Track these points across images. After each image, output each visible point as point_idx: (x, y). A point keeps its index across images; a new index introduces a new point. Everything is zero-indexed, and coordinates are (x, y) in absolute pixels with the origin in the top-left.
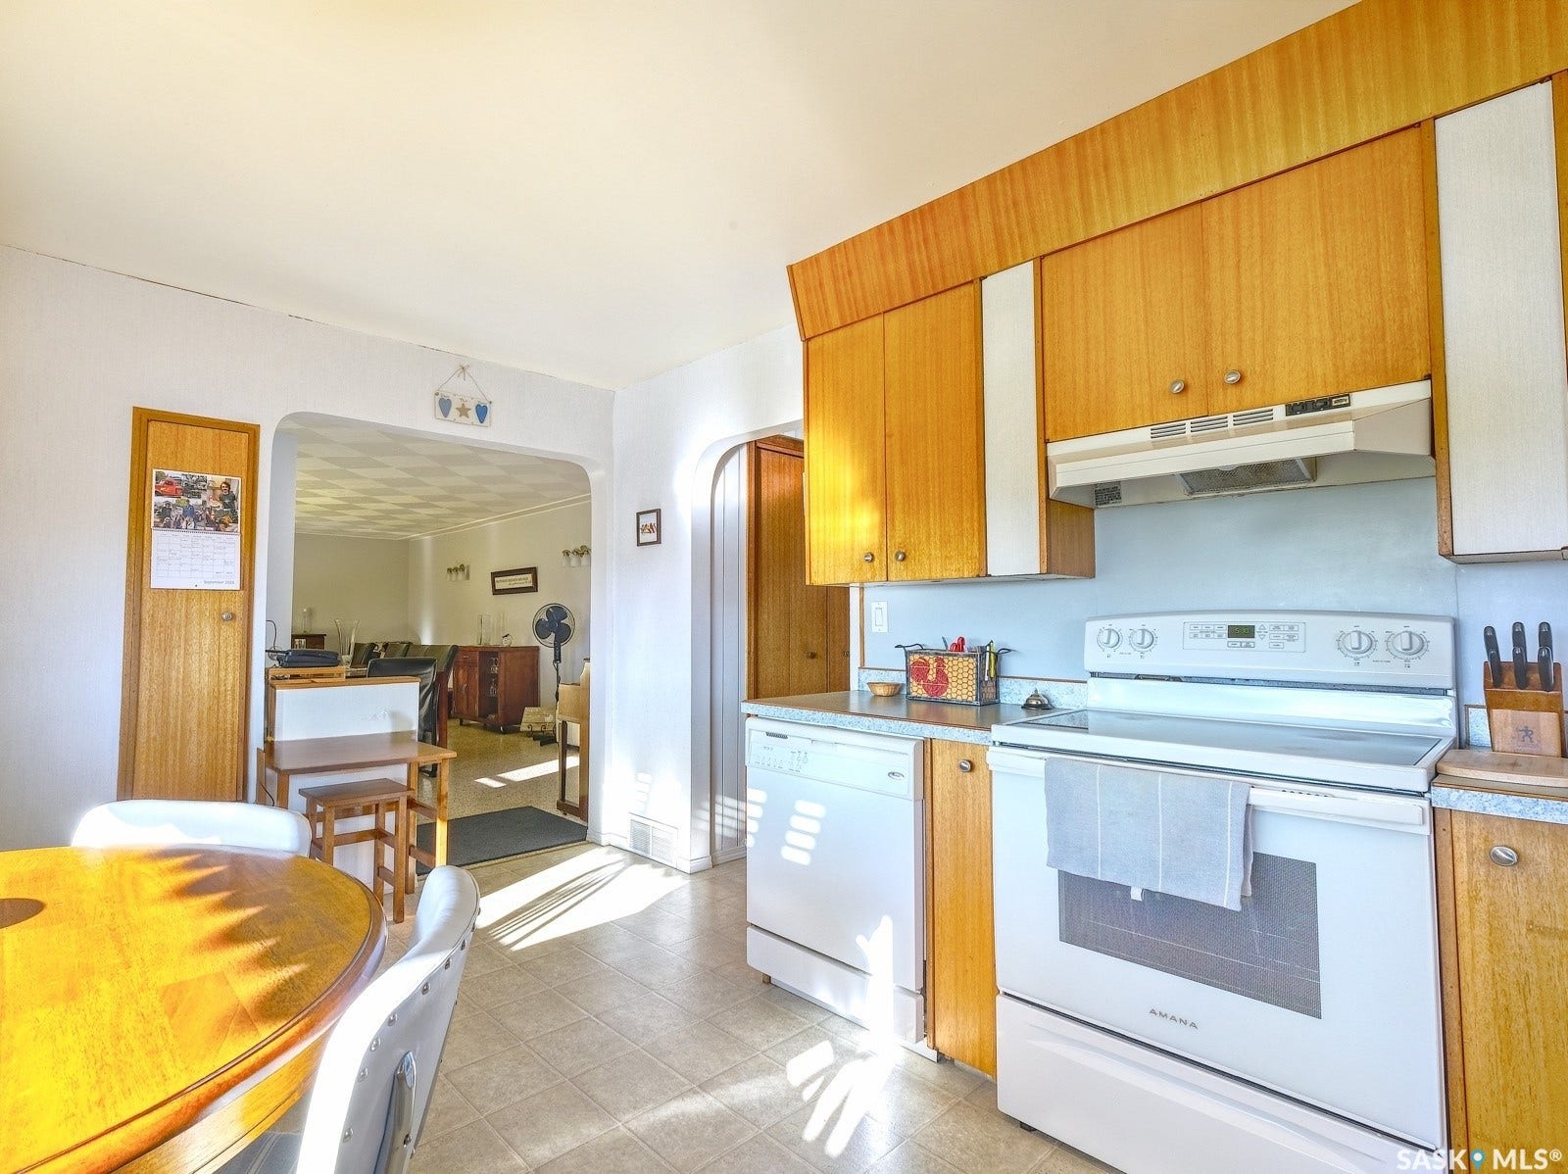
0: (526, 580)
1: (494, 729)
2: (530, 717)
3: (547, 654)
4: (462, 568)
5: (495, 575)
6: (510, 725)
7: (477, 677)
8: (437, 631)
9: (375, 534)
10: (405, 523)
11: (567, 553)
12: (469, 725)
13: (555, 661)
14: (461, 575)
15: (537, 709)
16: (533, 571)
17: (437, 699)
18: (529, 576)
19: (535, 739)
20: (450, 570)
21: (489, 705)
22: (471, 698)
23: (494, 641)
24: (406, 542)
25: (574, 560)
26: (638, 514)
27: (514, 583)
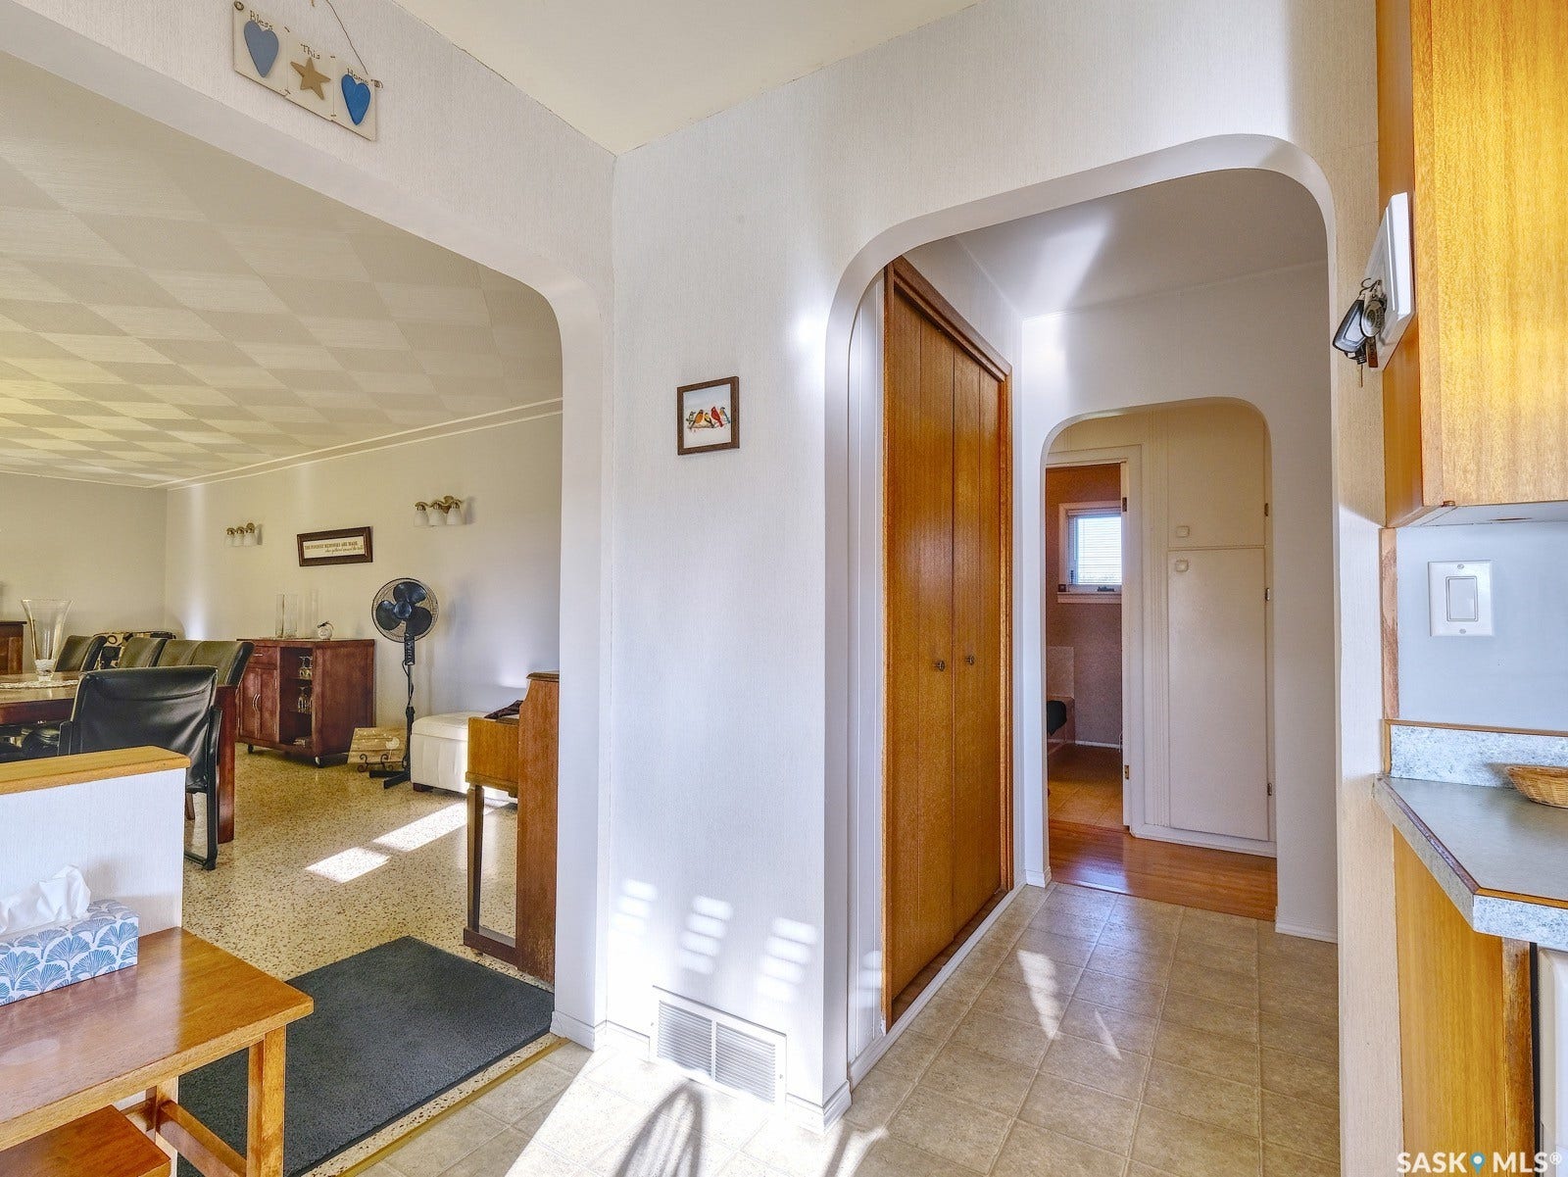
0: (357, 545)
1: (304, 759)
2: (363, 742)
3: (389, 650)
4: (251, 528)
5: (303, 538)
6: (333, 755)
7: (277, 684)
8: (213, 621)
9: (109, 476)
10: (160, 458)
11: (422, 506)
12: (260, 753)
13: (406, 661)
14: (249, 538)
15: (373, 731)
16: (366, 532)
17: (215, 735)
18: (360, 540)
19: (374, 774)
20: (231, 531)
21: (295, 724)
22: (267, 715)
23: (302, 632)
24: (162, 493)
25: (434, 515)
26: (681, 391)
27: (334, 548)
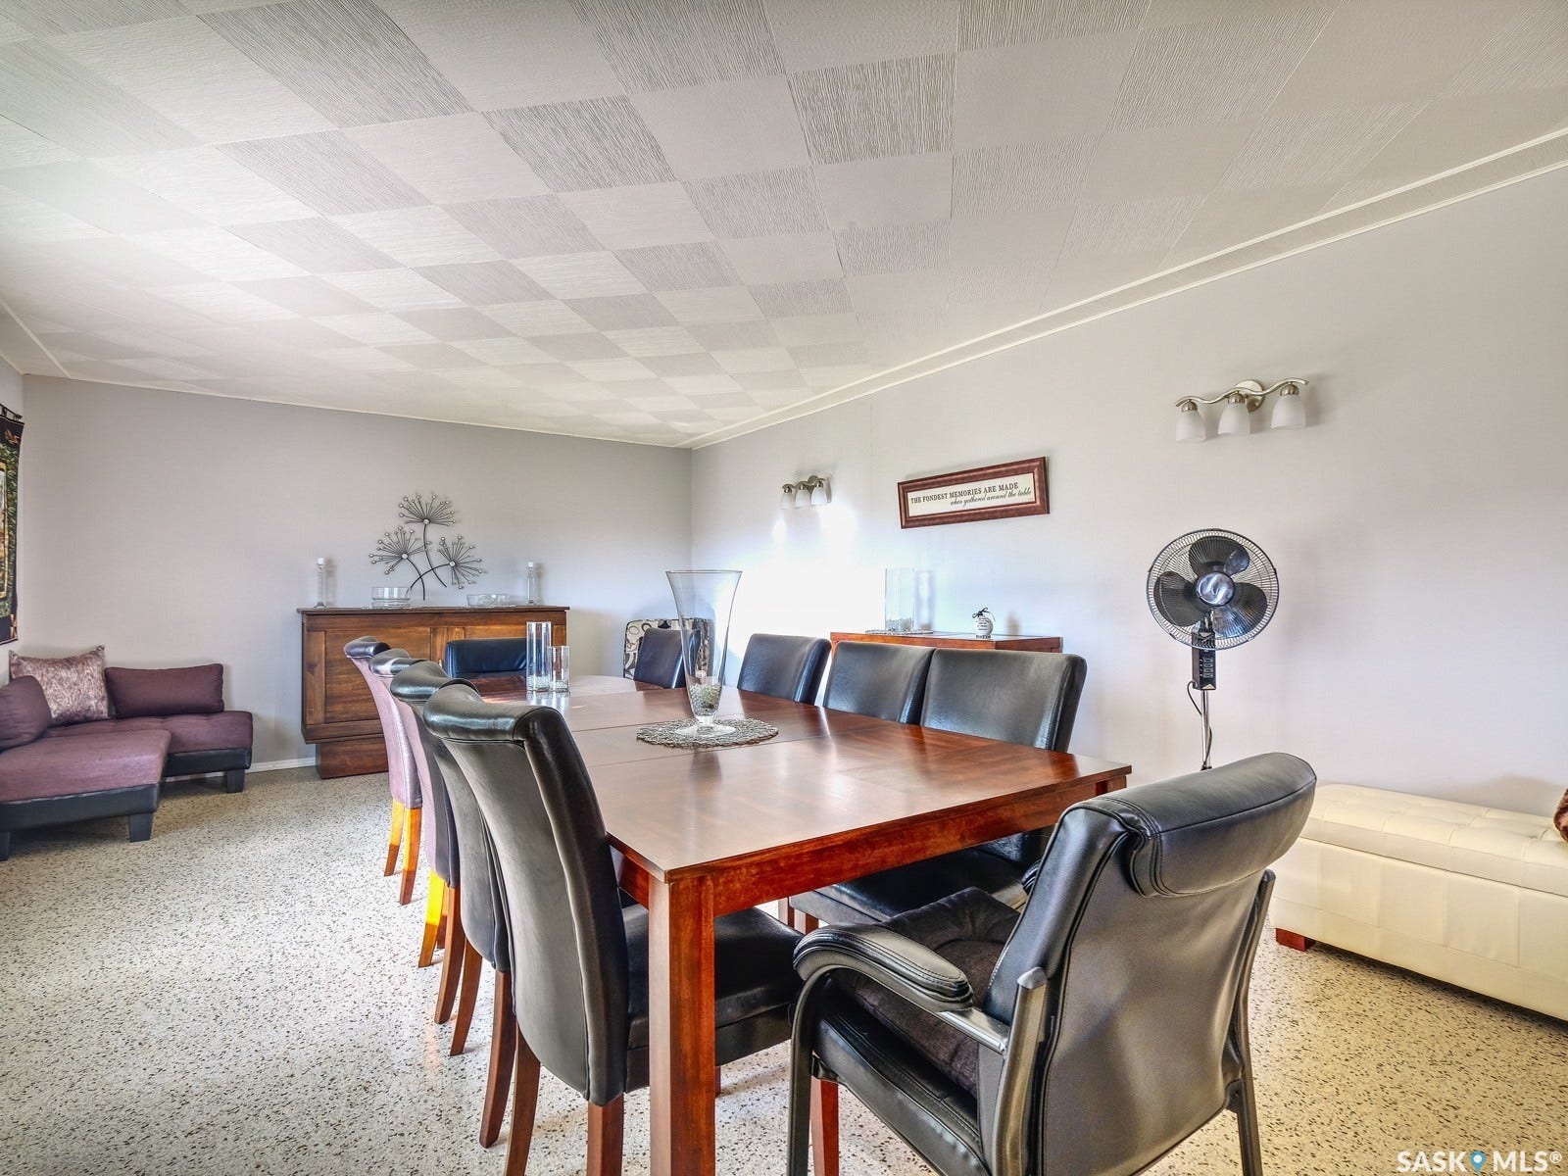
4: (817, 481)
14: (818, 495)
18: (1027, 480)
27: (969, 497)
